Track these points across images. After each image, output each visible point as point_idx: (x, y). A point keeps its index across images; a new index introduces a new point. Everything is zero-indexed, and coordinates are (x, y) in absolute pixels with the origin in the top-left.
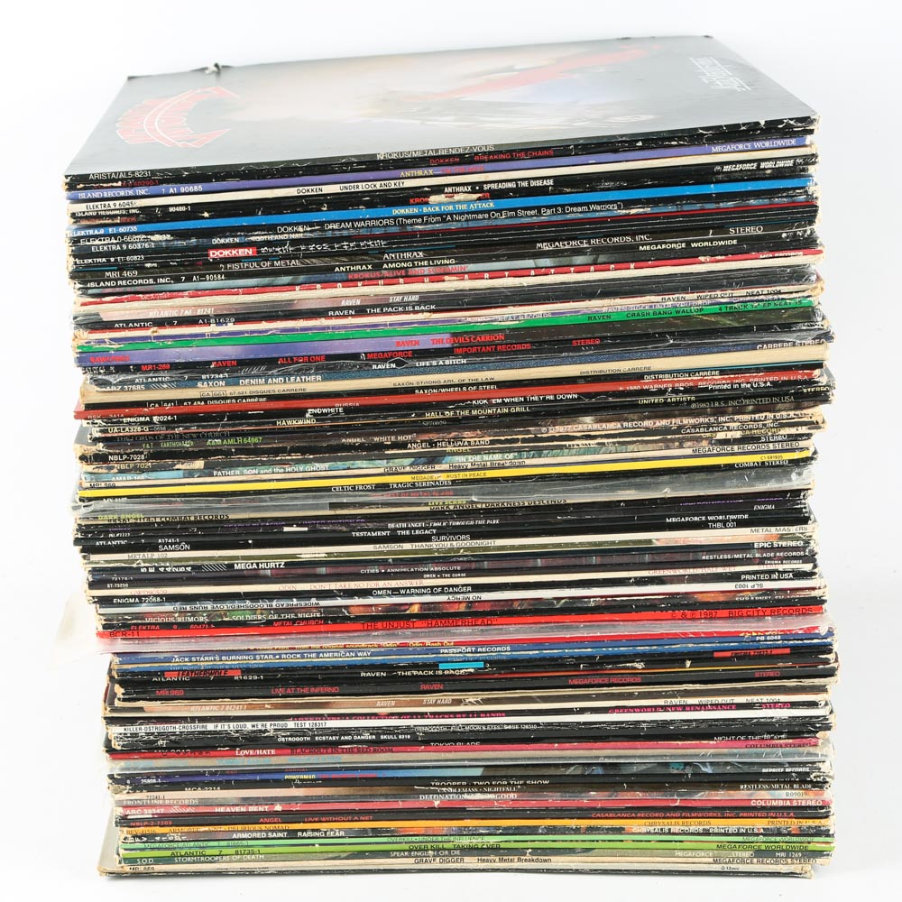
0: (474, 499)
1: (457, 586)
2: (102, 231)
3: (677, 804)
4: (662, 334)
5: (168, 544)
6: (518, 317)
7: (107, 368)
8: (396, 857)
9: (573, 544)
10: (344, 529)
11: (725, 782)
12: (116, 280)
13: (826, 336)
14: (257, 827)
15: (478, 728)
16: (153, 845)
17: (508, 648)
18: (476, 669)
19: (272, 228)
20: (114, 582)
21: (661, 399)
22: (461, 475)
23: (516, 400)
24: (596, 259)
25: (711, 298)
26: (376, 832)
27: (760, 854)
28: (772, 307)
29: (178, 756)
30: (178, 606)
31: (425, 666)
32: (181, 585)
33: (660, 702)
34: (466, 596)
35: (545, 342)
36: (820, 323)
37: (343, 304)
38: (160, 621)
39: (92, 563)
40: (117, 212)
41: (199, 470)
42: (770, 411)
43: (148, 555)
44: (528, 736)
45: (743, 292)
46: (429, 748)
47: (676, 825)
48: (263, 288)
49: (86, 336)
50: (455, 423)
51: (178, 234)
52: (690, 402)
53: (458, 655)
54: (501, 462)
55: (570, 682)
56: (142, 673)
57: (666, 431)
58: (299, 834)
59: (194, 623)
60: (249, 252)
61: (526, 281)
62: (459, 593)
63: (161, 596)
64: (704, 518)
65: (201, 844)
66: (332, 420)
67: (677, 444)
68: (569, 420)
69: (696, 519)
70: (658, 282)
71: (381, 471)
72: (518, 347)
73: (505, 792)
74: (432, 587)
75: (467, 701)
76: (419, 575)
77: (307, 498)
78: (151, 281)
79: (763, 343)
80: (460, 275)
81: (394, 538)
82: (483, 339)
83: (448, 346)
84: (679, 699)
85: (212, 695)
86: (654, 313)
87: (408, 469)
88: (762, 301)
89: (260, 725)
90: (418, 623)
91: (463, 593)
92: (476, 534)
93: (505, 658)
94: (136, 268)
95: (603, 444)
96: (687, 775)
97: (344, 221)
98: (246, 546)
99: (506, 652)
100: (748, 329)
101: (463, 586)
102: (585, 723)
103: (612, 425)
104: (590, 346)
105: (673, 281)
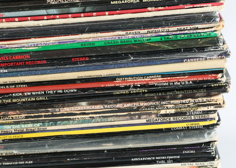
4: (126, 54)
6: (37, 44)
13: (226, 54)
21: (127, 92)
22: (8, 137)
23: (39, 93)
24: (84, 10)
25: (155, 32)
28: (193, 37)
35: (55, 59)
36: (221, 47)
42: (192, 98)
45: (175, 28)
50: (3, 107)
52: (144, 93)
54: (33, 129)
57: (130, 110)
61: (41, 23)
64: (153, 158)
67: (137, 117)
68: (72, 104)
69: (149, 159)
70: (123, 23)
72: (39, 62)
79: (187, 58)
82: (17, 58)
86: (121, 42)
88: (186, 34)
95: (93, 117)
100: (178, 51)
103: (98, 107)
104: (82, 61)
105: (132, 22)
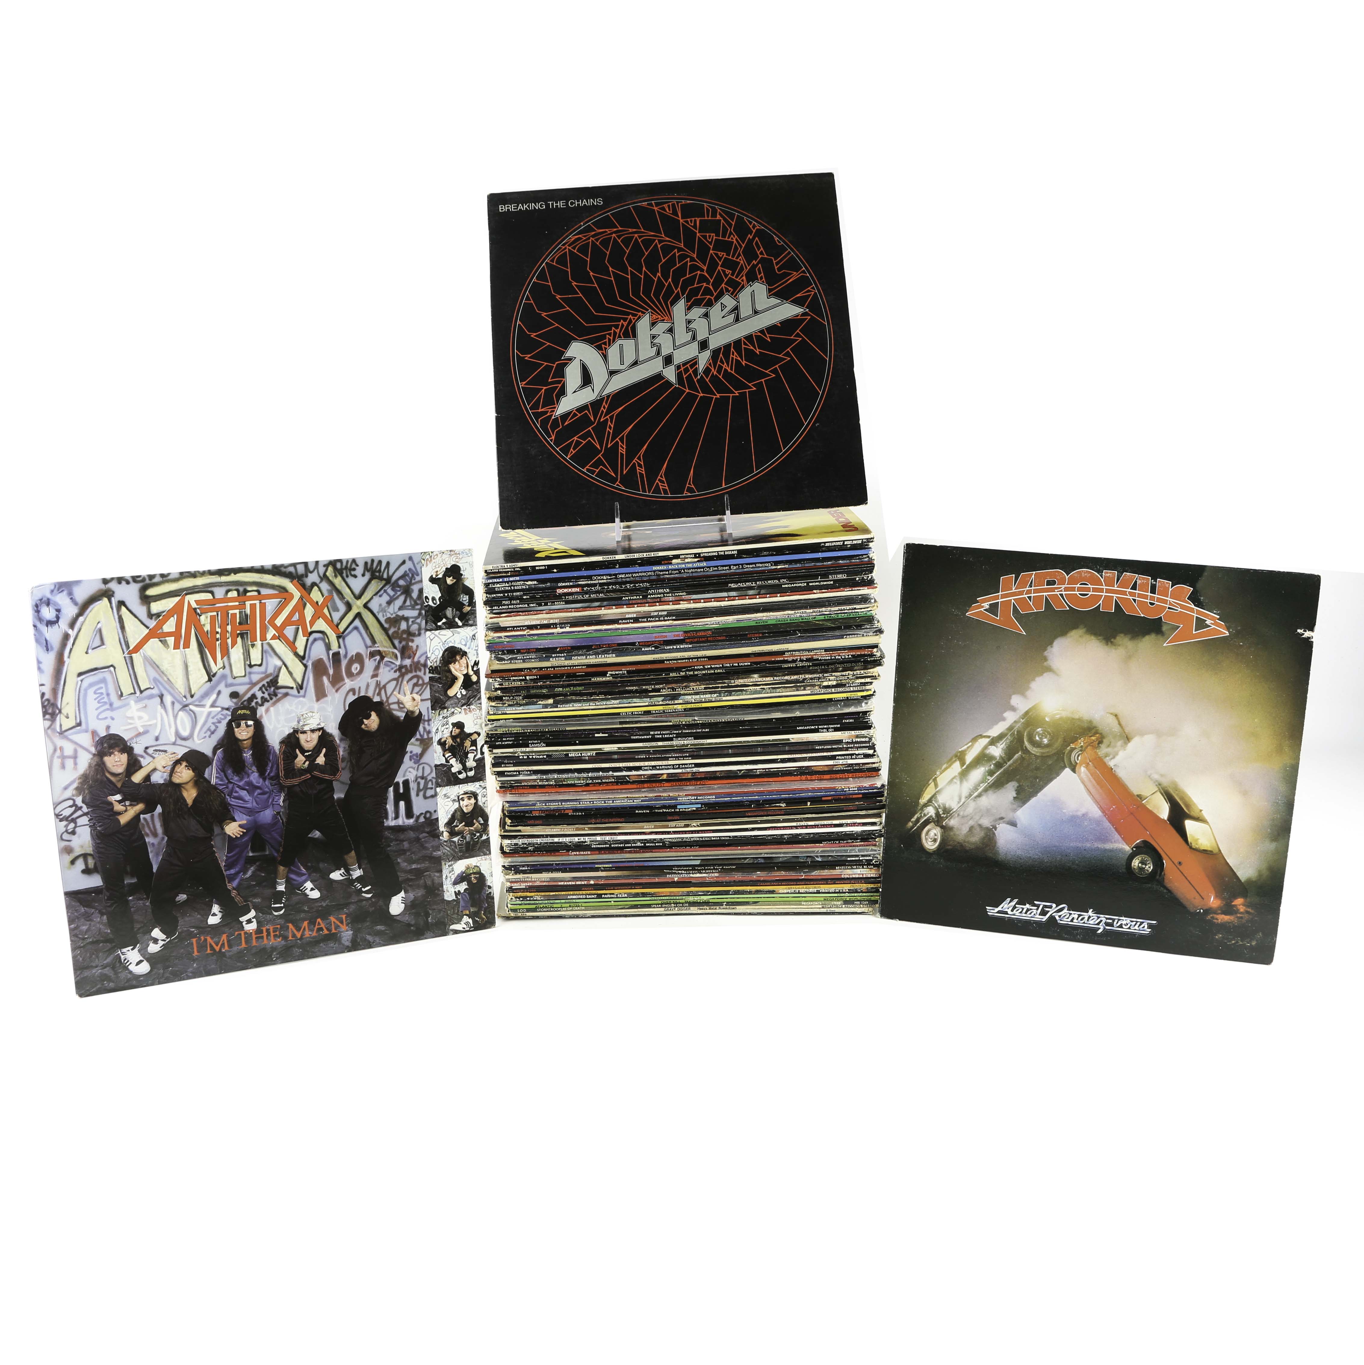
0: (696, 718)
1: (687, 764)
2: (501, 580)
3: (803, 878)
4: (794, 631)
5: (534, 743)
6: (718, 622)
7: (503, 651)
8: (654, 908)
9: (748, 742)
10: (627, 735)
11: (828, 866)
12: (508, 605)
13: (880, 631)
14: (581, 892)
15: (698, 839)
16: (526, 902)
17: (714, 797)
18: (697, 808)
19: (590, 577)
20: (505, 764)
21: (794, 665)
22: (689, 706)
23: (718, 666)
24: (760, 592)
25: (819, 612)
26: (644, 895)
27: (846, 902)
28: (852, 616)
29: (539, 855)
30: (539, 776)
31: (670, 807)
32: (540, 765)
33: (794, 824)
34: (691, 769)
35: (733, 636)
37: (627, 616)
38: (530, 784)
39: (494, 754)
40: (509, 570)
41: (550, 704)
42: (851, 671)
43: (524, 749)
45: (837, 608)
46: (672, 850)
47: (803, 889)
48: (585, 609)
49: (492, 635)
50: (687, 679)
51: (540, 581)
52: (810, 666)
53: (687, 801)
54: (710, 699)
55: (747, 814)
56: (521, 812)
57: (797, 681)
58: (603, 896)
59: (547, 785)
60: (578, 590)
61: (723, 604)
62: (688, 768)
63: (530, 771)
64: (817, 727)
65: (551, 901)
66: (621, 677)
67: (802, 688)
68: (746, 676)
69: (813, 727)
70: (792, 604)
71: (647, 704)
72: (720, 638)
73: (713, 873)
74: (673, 765)
75: (692, 825)
76: (667, 759)
77: (608, 718)
78: (526, 606)
79: (847, 635)
80: (688, 601)
81: (654, 739)
82: (700, 634)
83: (682, 638)
84: (804, 822)
85: (557, 823)
86: (790, 620)
87: (661, 703)
88: (846, 613)
89: (582, 839)
90: (666, 784)
92: (697, 737)
93: (712, 802)
94: (518, 599)
95: (764, 689)
96: (808, 862)
97: (628, 573)
98: (575, 744)
99: (712, 799)
100: (839, 628)
101: (690, 764)
102: (754, 836)
103: (768, 679)
104: (756, 637)
105: (800, 603)
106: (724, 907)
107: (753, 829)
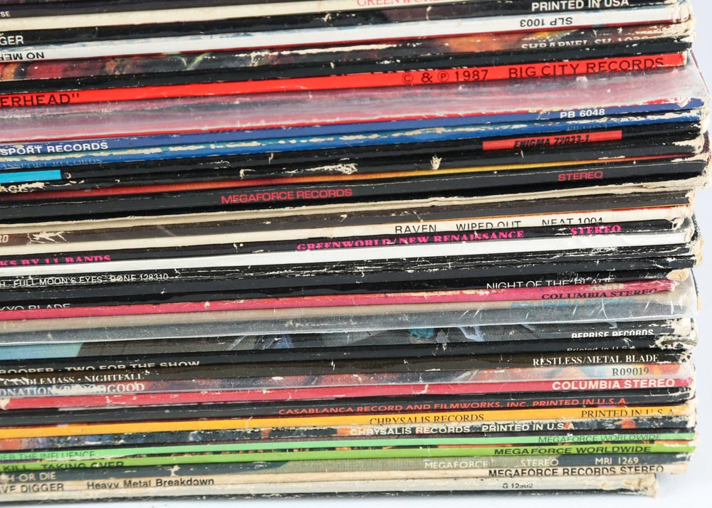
3: (424, 392)
11: (506, 355)
15: (63, 281)
17: (104, 145)
18: (47, 183)
27: (567, 460)
33: (389, 229)
34: (14, 52)
44: (154, 290)
47: (425, 422)
53: (11, 159)
55: (224, 201)
73: (124, 381)
75: (37, 237)
84: (422, 223)
91: (8, 46)
93: (100, 161)
96: (440, 345)
99: (102, 154)
101: (7, 33)
102: (255, 268)
106: (173, 478)
107: (249, 248)
